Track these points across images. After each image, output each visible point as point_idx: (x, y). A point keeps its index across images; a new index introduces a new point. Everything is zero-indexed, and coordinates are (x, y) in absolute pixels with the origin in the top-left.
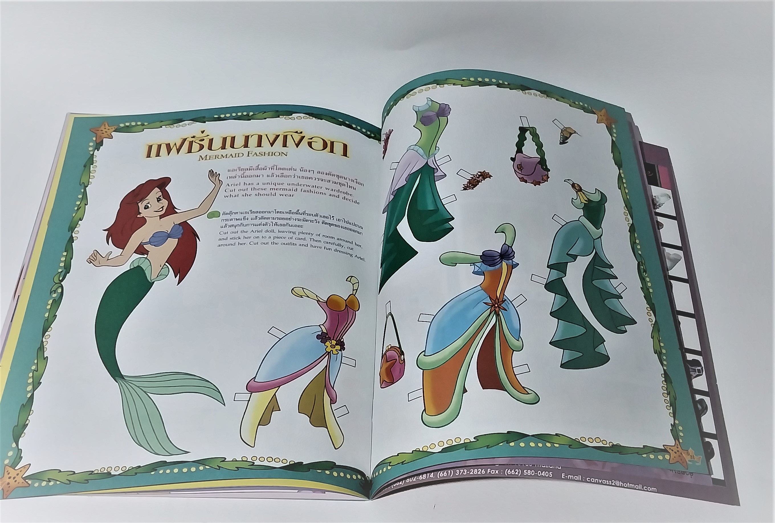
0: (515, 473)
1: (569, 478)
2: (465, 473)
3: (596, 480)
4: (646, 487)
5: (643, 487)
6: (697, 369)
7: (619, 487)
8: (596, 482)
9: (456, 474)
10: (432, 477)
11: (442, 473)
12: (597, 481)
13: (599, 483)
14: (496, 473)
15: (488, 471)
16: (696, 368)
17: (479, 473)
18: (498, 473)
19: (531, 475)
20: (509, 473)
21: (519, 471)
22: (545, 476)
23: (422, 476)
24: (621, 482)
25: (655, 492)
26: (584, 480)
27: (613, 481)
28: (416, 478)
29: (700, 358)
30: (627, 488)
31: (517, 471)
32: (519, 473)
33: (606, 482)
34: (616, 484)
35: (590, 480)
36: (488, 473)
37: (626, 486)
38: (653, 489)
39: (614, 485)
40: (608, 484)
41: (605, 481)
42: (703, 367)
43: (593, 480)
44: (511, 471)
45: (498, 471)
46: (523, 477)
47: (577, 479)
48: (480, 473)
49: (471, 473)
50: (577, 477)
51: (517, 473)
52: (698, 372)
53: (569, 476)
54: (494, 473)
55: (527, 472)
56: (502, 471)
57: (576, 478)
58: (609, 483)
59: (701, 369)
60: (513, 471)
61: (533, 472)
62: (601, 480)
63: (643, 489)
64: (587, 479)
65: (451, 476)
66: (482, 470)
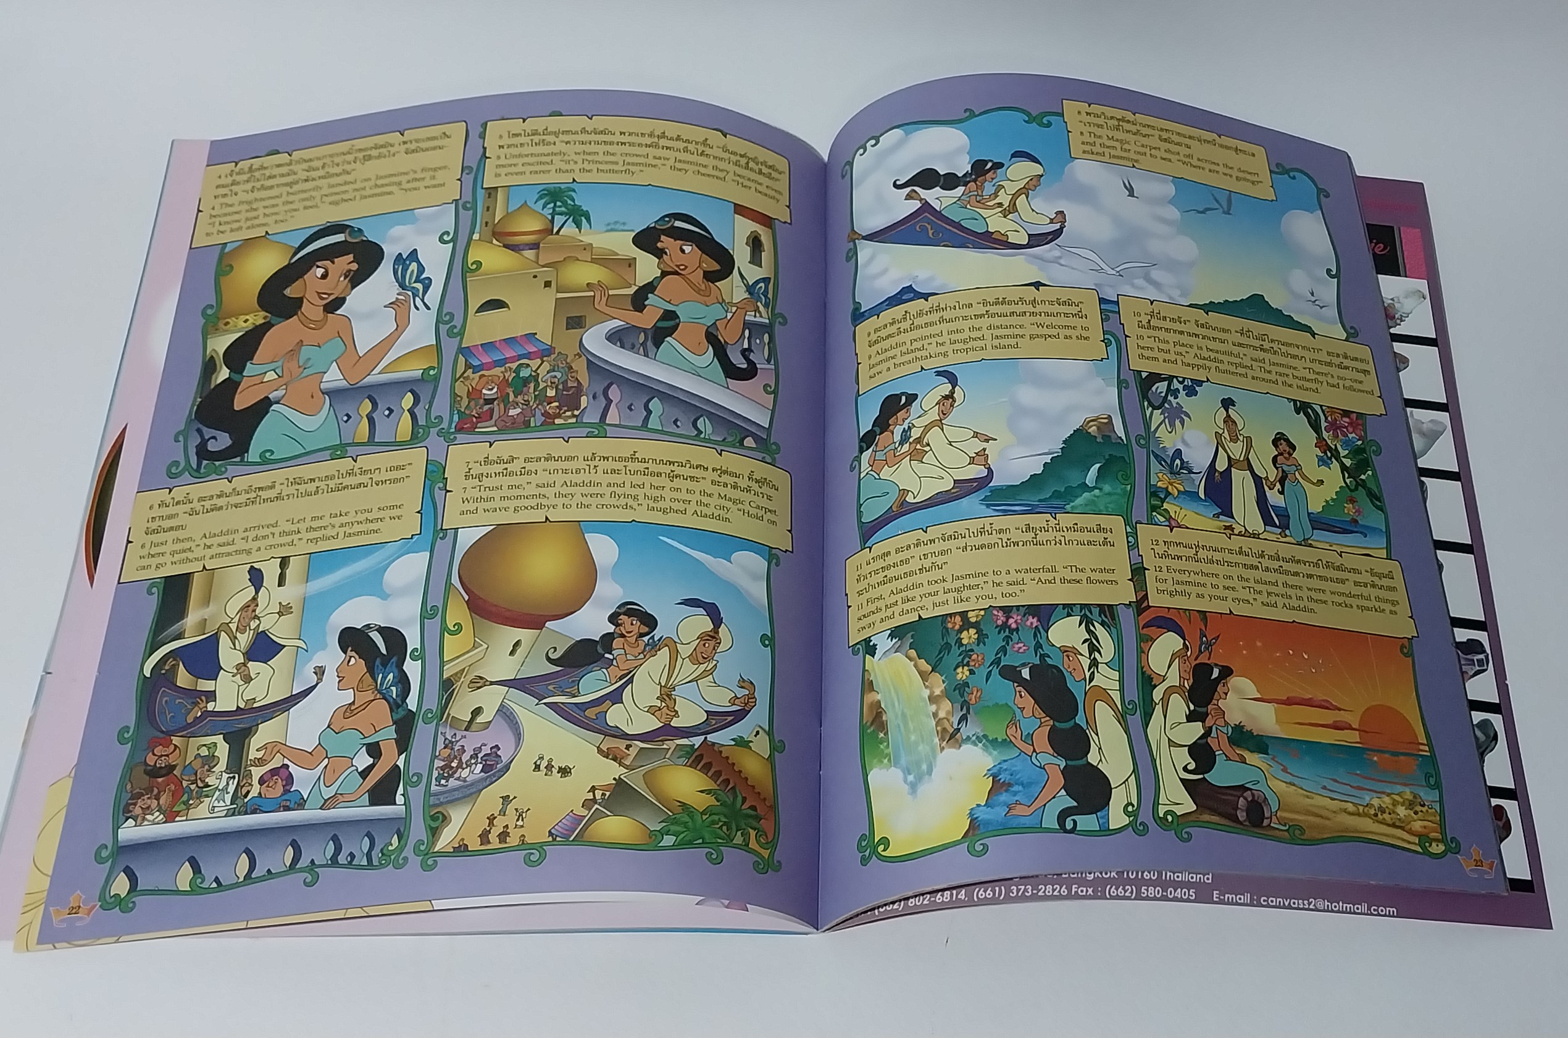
1: (1226, 900)
2: (1028, 891)
3: (1278, 900)
4: (1376, 908)
5: (1369, 909)
6: (1477, 660)
7: (1324, 911)
9: (1011, 894)
10: (963, 897)
11: (984, 891)
12: (1280, 902)
14: (1088, 894)
15: (1074, 890)
16: (1475, 658)
17: (1056, 891)
18: (1092, 893)
20: (1114, 892)
21: (1132, 889)
22: (1182, 896)
23: (942, 896)
24: (1328, 902)
25: (1393, 916)
26: (1255, 902)
27: (1311, 900)
28: (930, 898)
30: (1339, 912)
31: (1128, 889)
33: (1298, 904)
34: (1318, 906)
35: (1268, 901)
36: (1073, 893)
37: (1337, 909)
38: (1389, 911)
39: (1314, 908)
40: (1301, 906)
42: (1488, 655)
43: (1272, 901)
44: (1117, 889)
45: (1092, 889)
46: (1139, 898)
47: (1242, 900)
48: (1058, 894)
49: (1041, 893)
50: (1242, 896)
51: (1127, 892)
52: (1479, 666)
54: (1084, 893)
58: (1304, 904)
59: (1484, 658)
60: (1120, 890)
62: (1288, 900)
63: (1369, 912)
65: (1002, 898)
66: (1061, 888)
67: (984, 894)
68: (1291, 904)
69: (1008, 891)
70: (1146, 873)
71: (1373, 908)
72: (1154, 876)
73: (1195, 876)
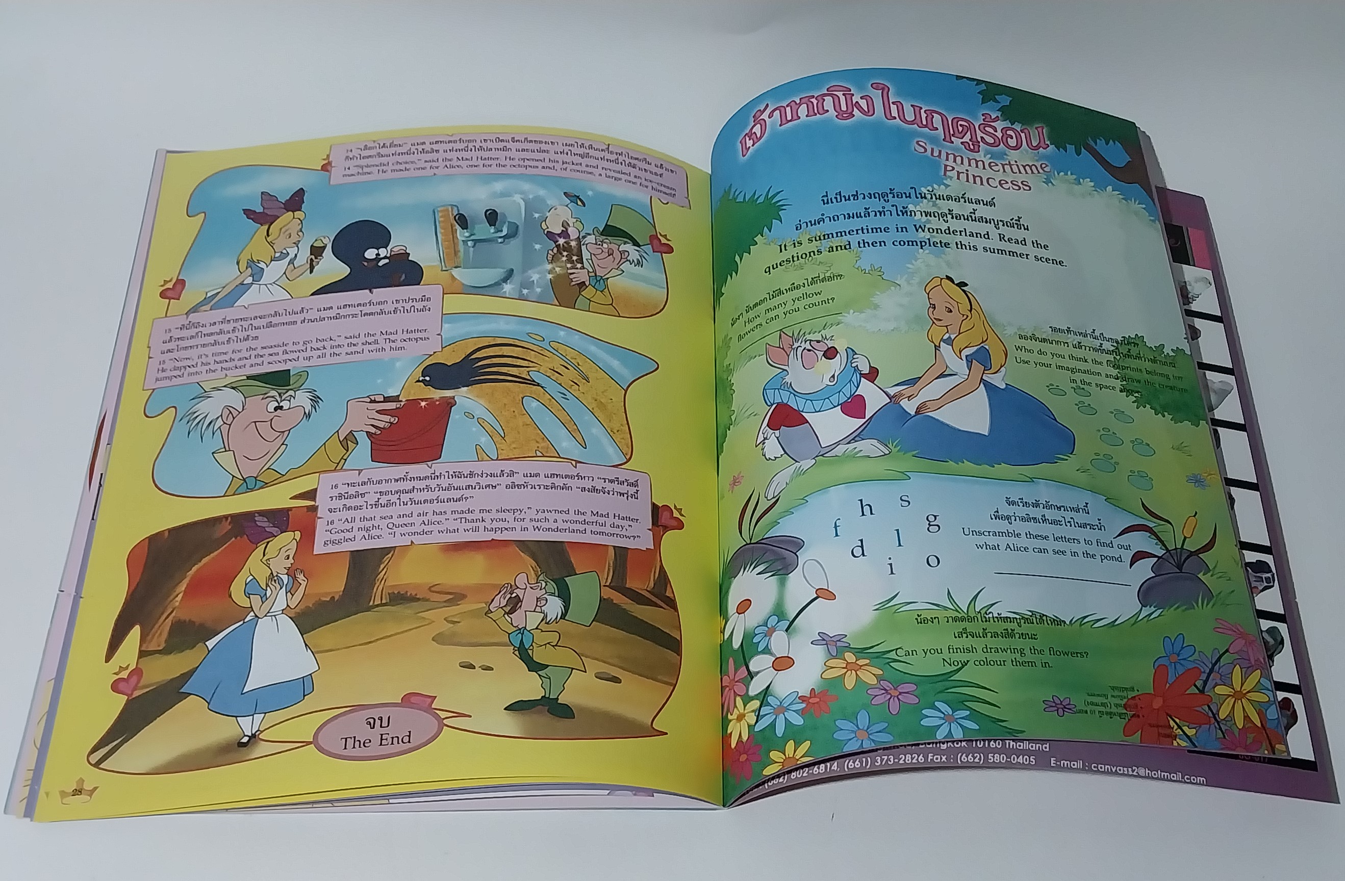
0: (974, 759)
1: (1062, 765)
4: (1189, 777)
5: (1183, 778)
6: (1266, 578)
7: (1145, 777)
8: (1106, 770)
9: (876, 764)
11: (852, 761)
12: (1108, 768)
13: (1112, 773)
14: (942, 761)
15: (930, 758)
16: (1264, 576)
18: (946, 761)
22: (1023, 763)
24: (1149, 770)
25: (1203, 785)
27: (1134, 768)
28: (809, 771)
29: (1268, 559)
30: (1157, 779)
34: (1140, 773)
35: (1097, 768)
38: (1200, 780)
39: (1137, 774)
40: (1126, 773)
41: (1122, 768)
42: (1274, 574)
43: (1101, 768)
45: (945, 756)
46: (987, 766)
47: (1076, 767)
48: (916, 762)
50: (1076, 763)
52: (1267, 583)
53: (1062, 762)
56: (952, 756)
57: (1074, 765)
58: (1128, 771)
59: (1271, 577)
61: (1003, 757)
62: (1115, 767)
63: (1183, 780)
64: (1093, 766)
65: (868, 767)
66: (918, 757)
67: (853, 764)
68: (1118, 771)
69: (874, 761)
70: (992, 743)
71: (1186, 777)
72: (999, 745)
73: (1034, 745)
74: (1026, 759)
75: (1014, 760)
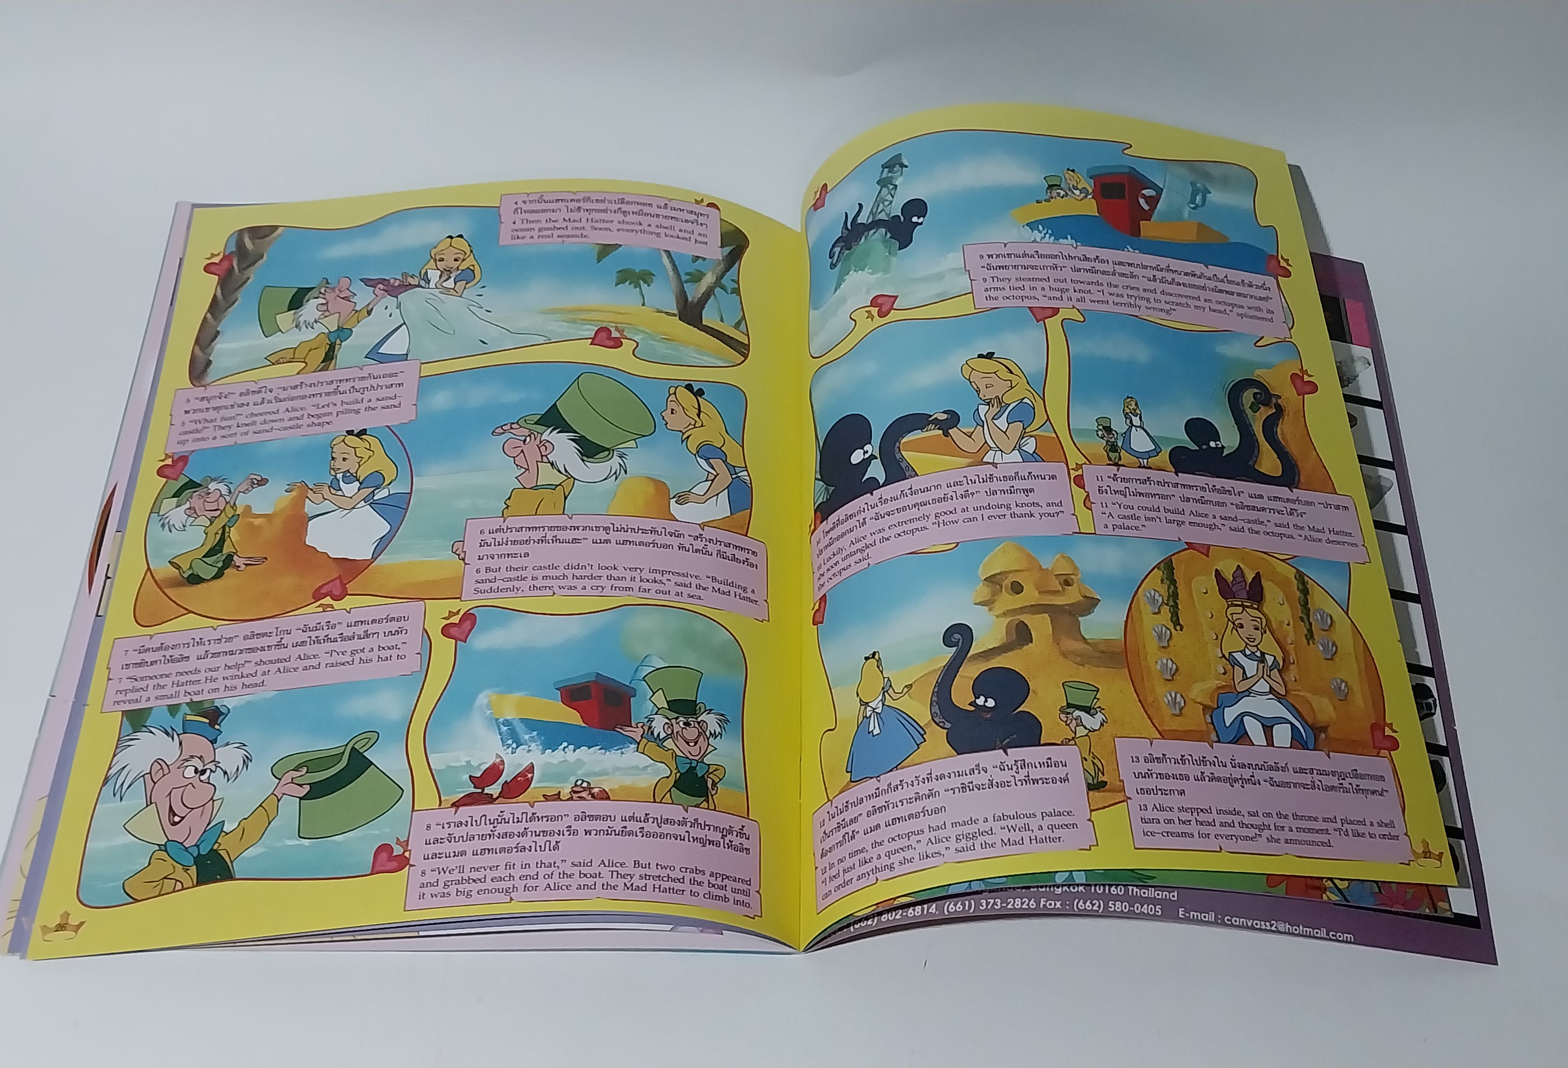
0: (1093, 906)
1: (1191, 917)
2: (997, 905)
3: (1241, 920)
4: (1334, 933)
5: (1328, 934)
7: (1285, 933)
8: (1241, 924)
9: (981, 908)
10: (934, 912)
11: (954, 904)
12: (1243, 922)
13: (1247, 928)
14: (1056, 907)
15: (1042, 903)
17: (1024, 906)
18: (1060, 907)
19: (1122, 910)
20: (1082, 906)
21: (1099, 903)
22: (1148, 913)
23: (914, 910)
24: (1289, 924)
25: (1350, 942)
26: (1219, 921)
27: (1272, 922)
28: (902, 913)
30: (1299, 935)
31: (1095, 904)
32: (1099, 907)
33: (1261, 925)
34: (1279, 928)
35: (1231, 921)
36: (1042, 906)
37: (1298, 932)
38: (1347, 937)
39: (1276, 929)
40: (1263, 928)
41: (1258, 922)
43: (1236, 921)
44: (1085, 903)
45: (1060, 902)
46: (1107, 915)
47: (1207, 919)
48: (1027, 907)
49: (1010, 906)
50: (1206, 915)
51: (1095, 908)
53: (1192, 913)
54: (1053, 906)
55: (1115, 905)
56: (1068, 903)
57: (1205, 917)
58: (1266, 926)
60: (1088, 903)
61: (1125, 906)
62: (1251, 921)
63: (1328, 937)
64: (1226, 918)
65: (971, 911)
66: (1030, 901)
67: (954, 907)
68: (1254, 925)
69: (978, 904)
70: (1113, 888)
71: (1331, 933)
72: (1121, 891)
73: (1160, 893)
74: (1151, 909)
75: (1138, 909)
